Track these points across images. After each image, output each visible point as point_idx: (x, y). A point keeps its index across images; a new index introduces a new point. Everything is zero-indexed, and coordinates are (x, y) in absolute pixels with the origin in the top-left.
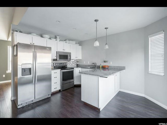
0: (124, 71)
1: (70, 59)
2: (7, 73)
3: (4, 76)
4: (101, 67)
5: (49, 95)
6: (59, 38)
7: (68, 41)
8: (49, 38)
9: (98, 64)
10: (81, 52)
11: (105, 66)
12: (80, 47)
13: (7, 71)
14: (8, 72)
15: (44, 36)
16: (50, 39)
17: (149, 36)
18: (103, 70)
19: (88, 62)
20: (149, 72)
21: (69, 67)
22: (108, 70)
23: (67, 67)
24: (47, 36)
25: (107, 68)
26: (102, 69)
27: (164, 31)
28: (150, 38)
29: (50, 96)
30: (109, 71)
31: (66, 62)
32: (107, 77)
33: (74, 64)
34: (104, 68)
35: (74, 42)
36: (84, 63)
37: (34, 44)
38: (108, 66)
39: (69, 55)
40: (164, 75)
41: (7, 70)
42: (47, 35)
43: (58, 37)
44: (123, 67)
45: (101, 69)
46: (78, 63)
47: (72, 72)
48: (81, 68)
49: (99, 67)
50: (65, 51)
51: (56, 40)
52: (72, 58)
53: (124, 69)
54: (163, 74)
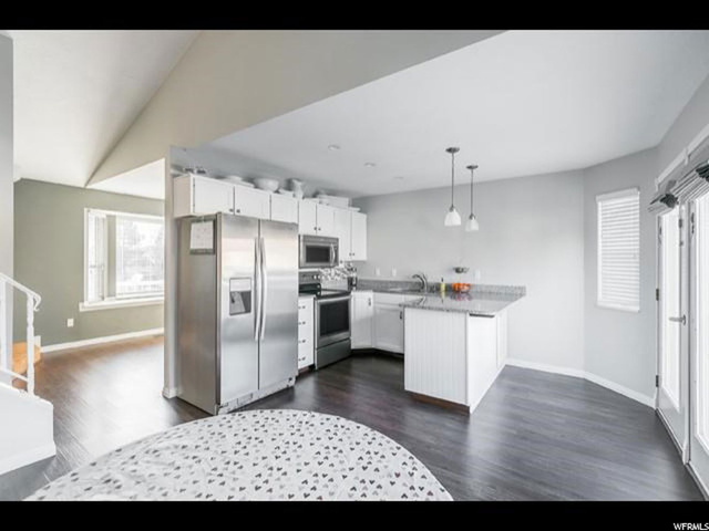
0: (523, 300)
1: (336, 260)
2: (81, 310)
3: (70, 323)
4: (443, 287)
5: (290, 379)
6: (303, 187)
7: (326, 199)
8: (276, 188)
9: (431, 279)
10: (365, 231)
11: (459, 284)
12: (364, 216)
13: (81, 305)
14: (83, 307)
15: (263, 182)
16: (277, 192)
17: (598, 198)
18: (453, 297)
19: (394, 272)
20: (600, 304)
21: (327, 287)
22: (470, 298)
23: (320, 290)
24: (273, 184)
25: (467, 293)
26: (447, 295)
27: (639, 189)
28: (600, 204)
29: (292, 383)
30: (474, 301)
31: (316, 270)
32: (492, 316)
33: (339, 278)
34: (454, 291)
35: (345, 201)
36: (379, 275)
37: (238, 211)
38: (468, 285)
39: (332, 246)
40: (639, 312)
41: (83, 301)
42: (272, 179)
43: (298, 184)
44: (519, 288)
45: (443, 294)
46: (353, 275)
47: (345, 306)
48: (375, 291)
49: (435, 289)
50: (319, 234)
51: (294, 196)
52: (340, 258)
53: (521, 295)
54: (637, 308)
